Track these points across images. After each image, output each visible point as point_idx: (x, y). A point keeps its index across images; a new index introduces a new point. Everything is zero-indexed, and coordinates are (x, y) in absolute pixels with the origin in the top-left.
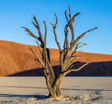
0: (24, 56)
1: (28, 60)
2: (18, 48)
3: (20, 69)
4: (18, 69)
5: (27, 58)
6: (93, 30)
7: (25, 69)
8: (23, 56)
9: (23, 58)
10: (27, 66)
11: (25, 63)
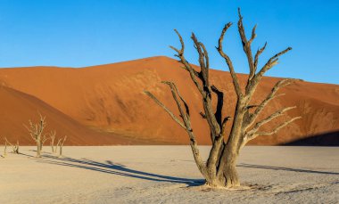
0: (310, 106)
1: (318, 113)
2: (297, 90)
3: (301, 131)
4: (297, 131)
5: (316, 111)
6: (284, 52)
7: (312, 131)
8: (306, 105)
9: (308, 109)
10: (316, 126)
11: (312, 118)
